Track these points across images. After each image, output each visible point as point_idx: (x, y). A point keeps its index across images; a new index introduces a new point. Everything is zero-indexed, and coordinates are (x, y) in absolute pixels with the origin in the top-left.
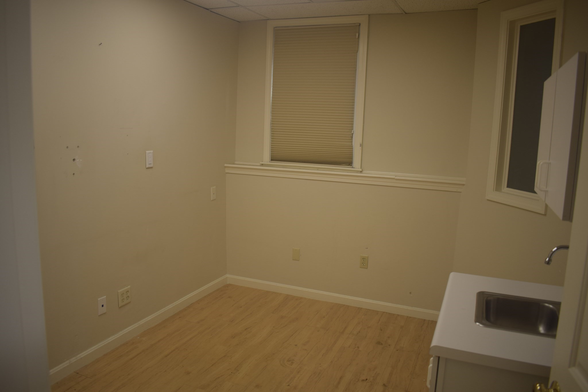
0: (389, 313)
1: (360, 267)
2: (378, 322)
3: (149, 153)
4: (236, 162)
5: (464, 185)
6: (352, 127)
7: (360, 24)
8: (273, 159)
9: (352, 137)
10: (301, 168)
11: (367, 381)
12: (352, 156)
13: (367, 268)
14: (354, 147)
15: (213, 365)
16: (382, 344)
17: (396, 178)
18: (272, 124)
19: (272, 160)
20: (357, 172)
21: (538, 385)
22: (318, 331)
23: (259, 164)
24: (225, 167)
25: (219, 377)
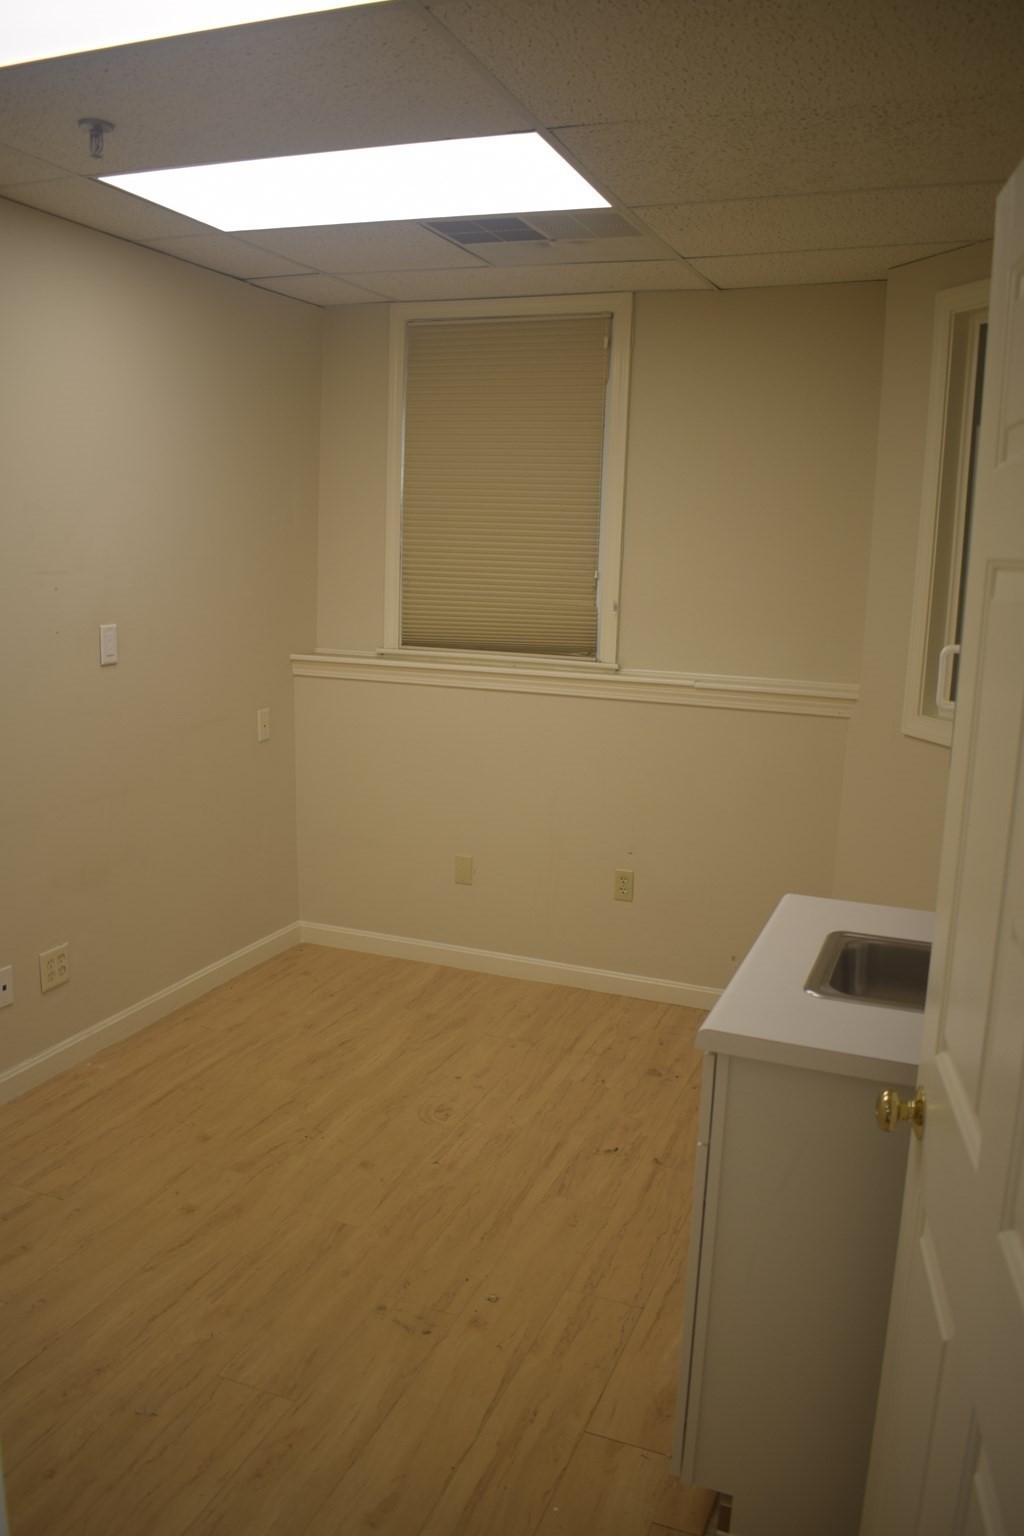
0: (685, 1008)
1: (616, 899)
2: (656, 1027)
3: (108, 629)
4: (319, 650)
5: (855, 701)
6: (596, 563)
7: (612, 315)
8: (406, 642)
9: (595, 588)
10: (475, 663)
11: (618, 1151)
12: (596, 634)
13: (631, 901)
14: (599, 611)
15: (262, 1122)
16: (660, 1075)
17: (698, 685)
18: (405, 556)
19: (404, 644)
20: (607, 671)
21: (886, 1093)
22: (512, 1047)
23: (373, 654)
24: (292, 661)
25: (276, 1147)
